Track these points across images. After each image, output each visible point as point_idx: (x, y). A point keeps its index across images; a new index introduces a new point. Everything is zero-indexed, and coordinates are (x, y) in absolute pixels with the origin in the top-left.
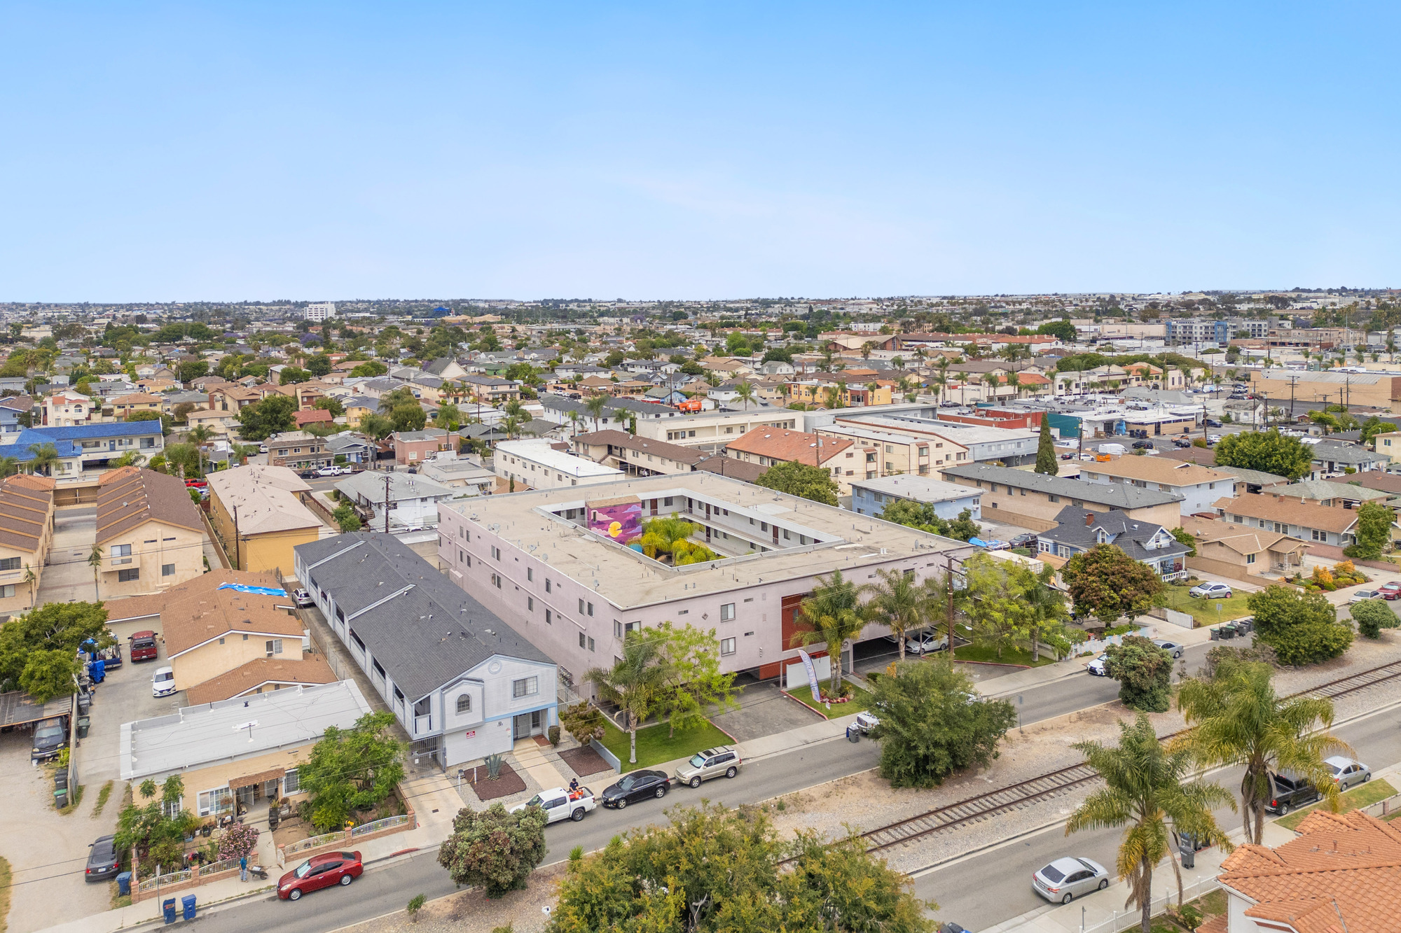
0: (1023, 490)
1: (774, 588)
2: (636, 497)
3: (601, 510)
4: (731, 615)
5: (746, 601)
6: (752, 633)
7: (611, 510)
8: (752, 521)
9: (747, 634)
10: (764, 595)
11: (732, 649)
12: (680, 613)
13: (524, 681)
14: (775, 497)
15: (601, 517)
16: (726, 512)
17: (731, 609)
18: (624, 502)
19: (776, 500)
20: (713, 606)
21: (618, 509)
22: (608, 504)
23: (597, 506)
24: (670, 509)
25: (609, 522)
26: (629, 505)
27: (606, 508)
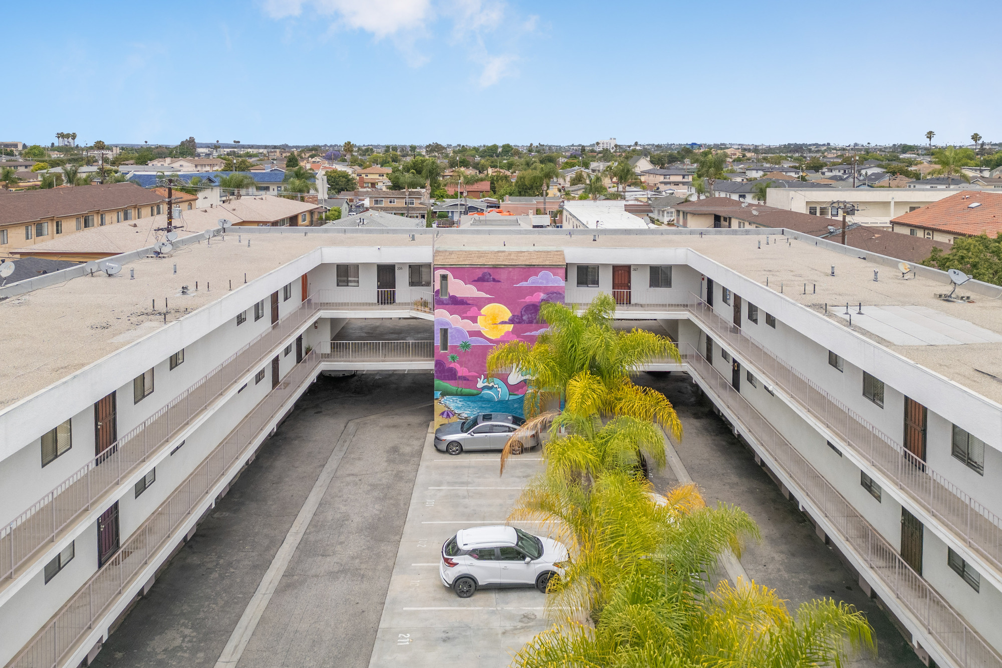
2: (561, 253)
3: (460, 271)
7: (485, 277)
8: (834, 360)
14: (946, 289)
15: (459, 288)
16: (771, 321)
18: (522, 261)
19: (947, 298)
21: (503, 275)
22: (481, 261)
23: (451, 264)
24: (661, 294)
25: (479, 304)
26: (531, 269)
27: (473, 268)
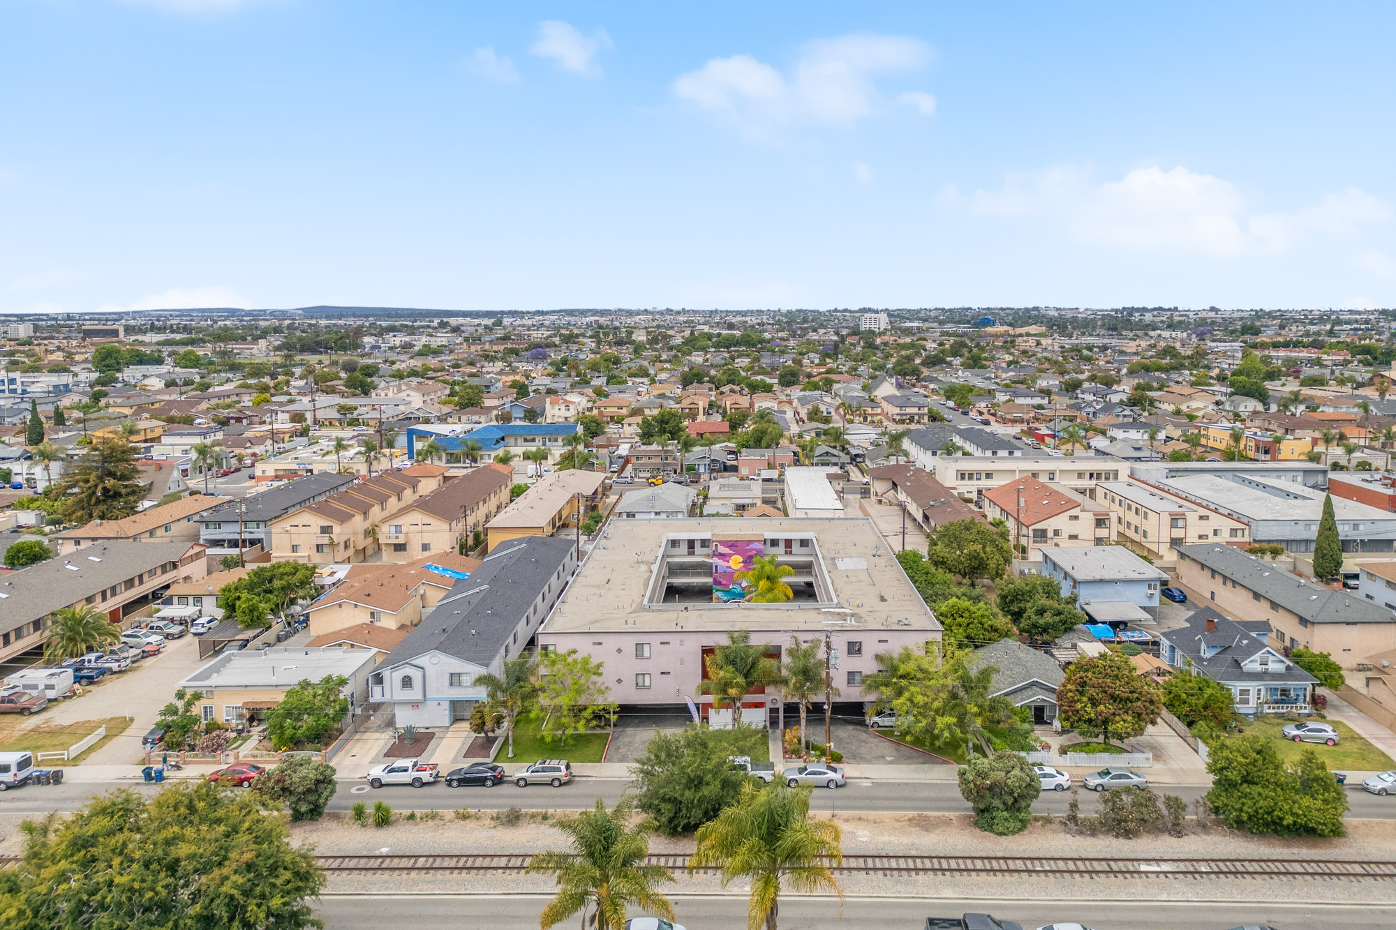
0: (1234, 583)
1: (693, 636)
2: (763, 535)
3: (723, 543)
4: (646, 654)
5: (662, 643)
6: (669, 673)
7: (732, 545)
9: (662, 673)
10: (682, 641)
11: (647, 683)
12: (594, 644)
13: (459, 674)
15: (722, 549)
17: (646, 648)
18: (747, 538)
20: (629, 643)
21: (739, 544)
22: (730, 539)
23: (719, 539)
24: (801, 550)
25: (730, 555)
26: (750, 542)
27: (728, 542)
